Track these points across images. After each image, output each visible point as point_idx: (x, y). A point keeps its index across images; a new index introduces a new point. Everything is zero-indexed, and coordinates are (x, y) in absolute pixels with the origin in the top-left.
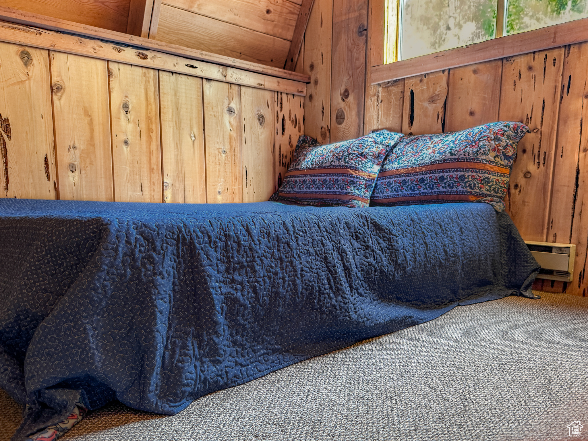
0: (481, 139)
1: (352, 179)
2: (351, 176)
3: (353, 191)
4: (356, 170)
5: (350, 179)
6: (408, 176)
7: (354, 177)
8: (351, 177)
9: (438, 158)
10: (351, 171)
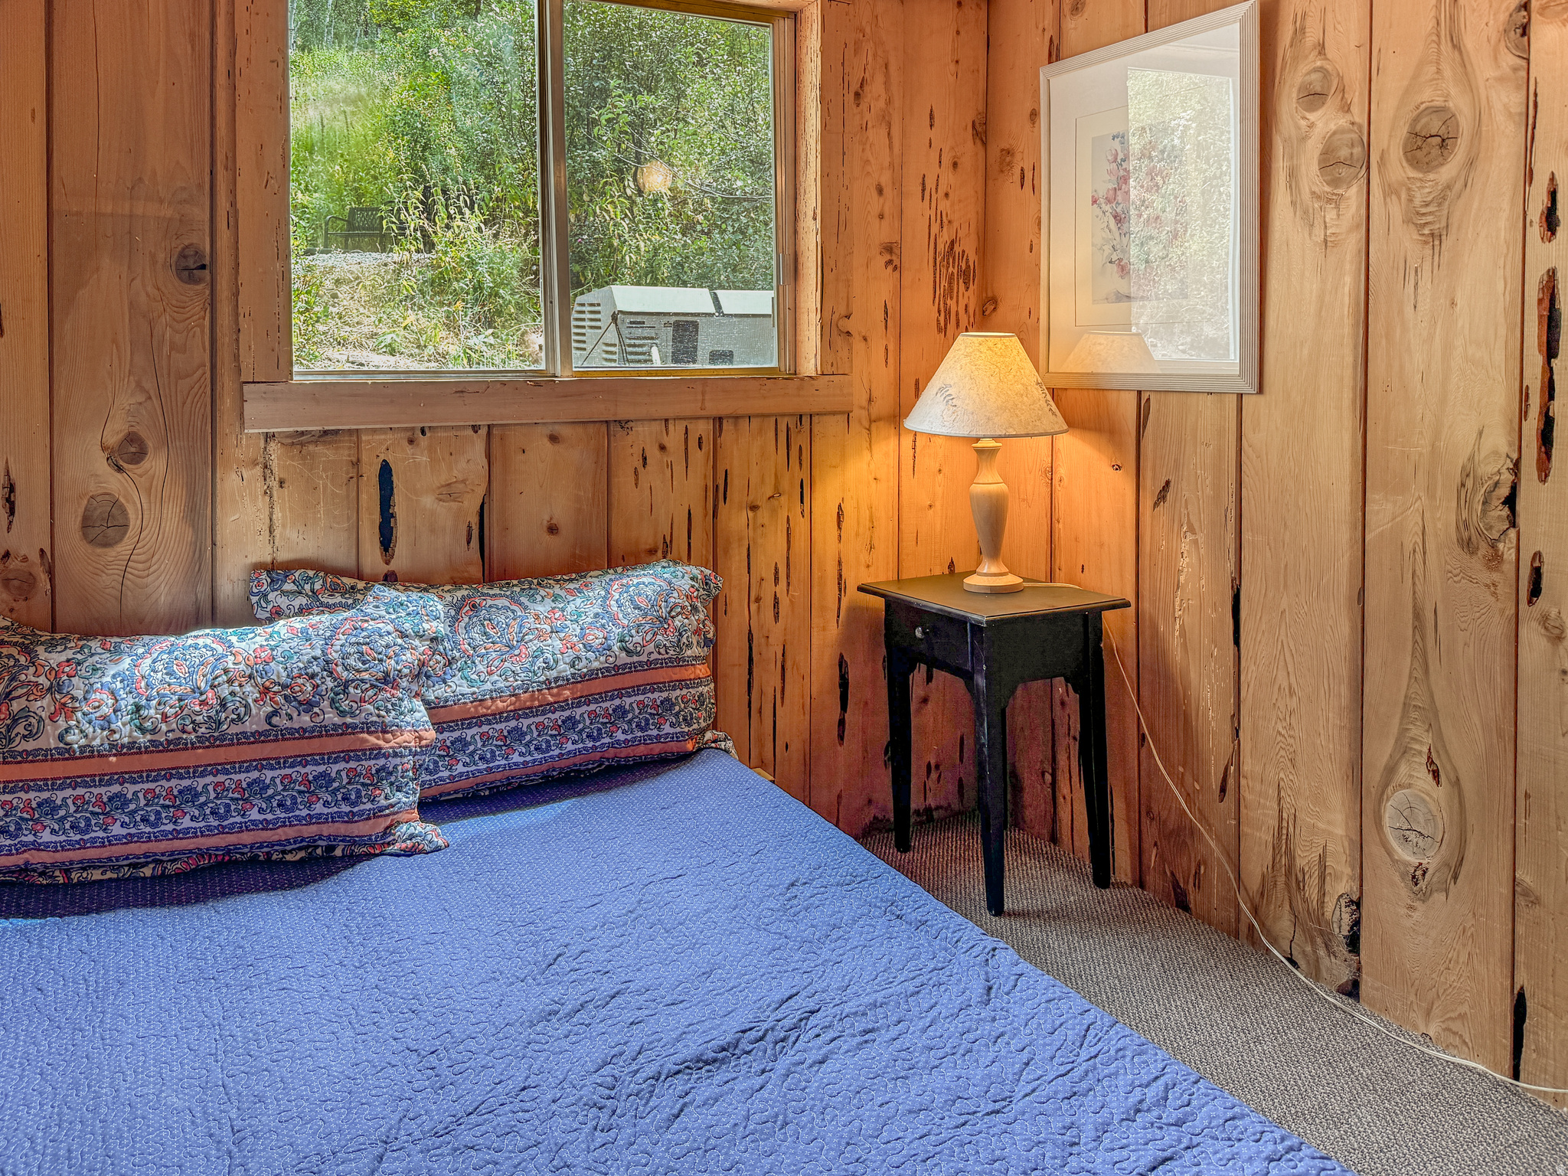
0: (673, 614)
1: (382, 762)
2: (377, 752)
3: (393, 801)
4: (384, 732)
5: (374, 764)
6: (526, 716)
7: (386, 756)
8: (376, 757)
9: (596, 665)
10: (372, 739)
